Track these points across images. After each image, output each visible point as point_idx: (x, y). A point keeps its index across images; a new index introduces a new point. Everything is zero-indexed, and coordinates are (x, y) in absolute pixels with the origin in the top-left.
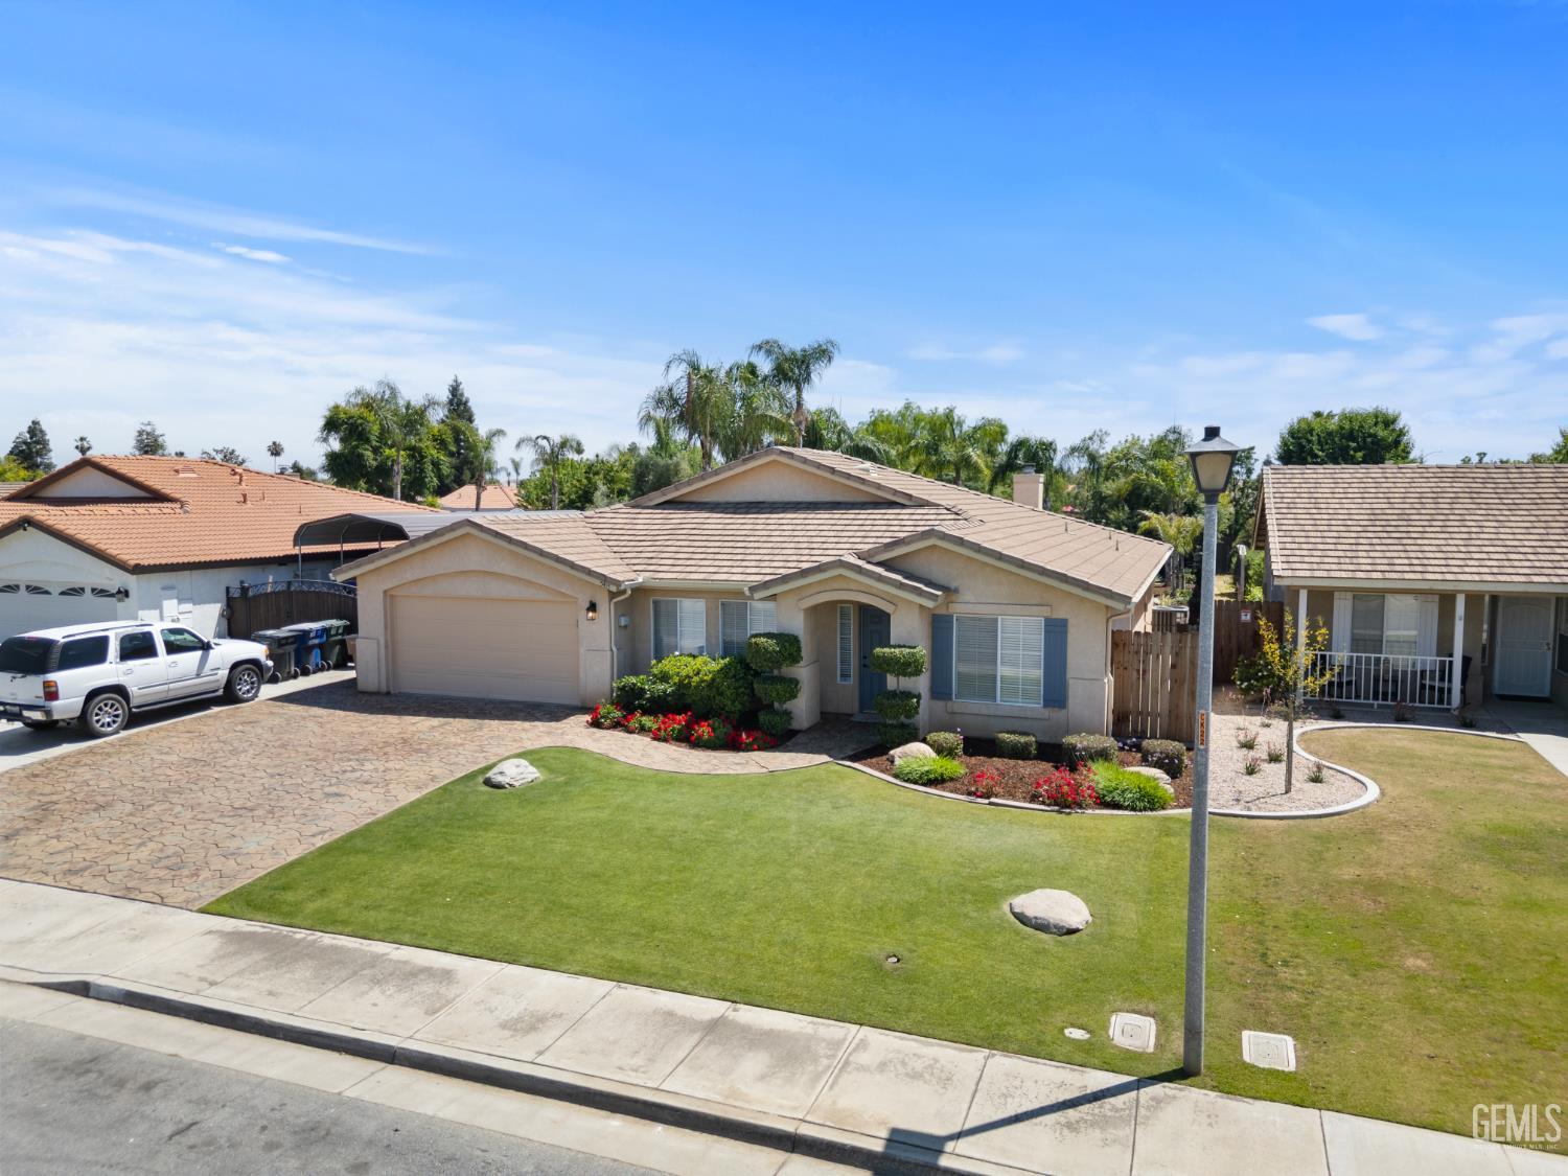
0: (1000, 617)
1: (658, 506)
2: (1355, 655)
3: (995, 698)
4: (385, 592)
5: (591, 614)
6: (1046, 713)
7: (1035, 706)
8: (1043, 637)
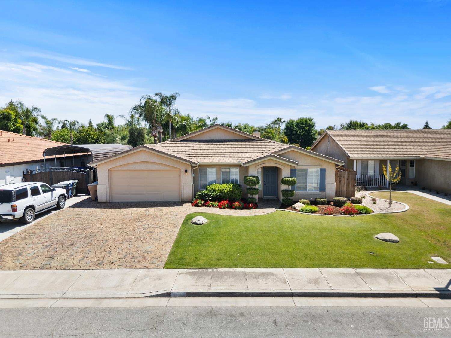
0: (308, 169)
1: (181, 141)
2: (362, 175)
3: (307, 191)
4: (108, 169)
5: (186, 173)
6: (320, 193)
7: (318, 192)
8: (319, 173)
